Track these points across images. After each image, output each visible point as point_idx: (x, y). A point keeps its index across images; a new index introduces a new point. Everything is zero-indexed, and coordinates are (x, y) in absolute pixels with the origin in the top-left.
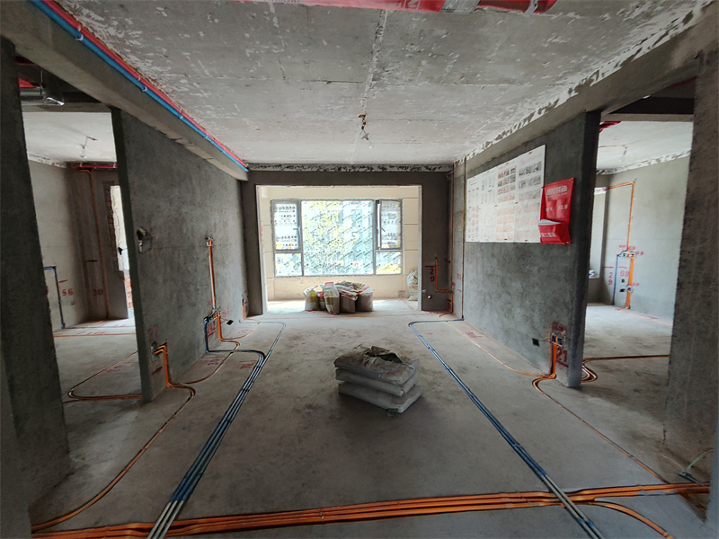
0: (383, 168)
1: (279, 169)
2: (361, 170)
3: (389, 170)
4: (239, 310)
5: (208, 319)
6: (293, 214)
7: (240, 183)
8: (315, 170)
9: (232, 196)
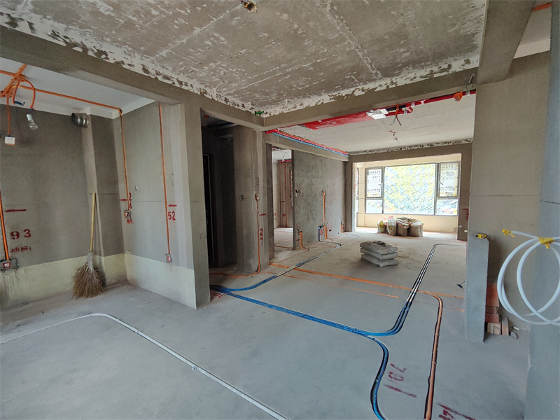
0: (431, 145)
1: (365, 153)
2: (415, 148)
3: (435, 145)
4: (339, 228)
5: (321, 227)
6: (378, 176)
7: (345, 163)
8: (386, 151)
9: (339, 170)
